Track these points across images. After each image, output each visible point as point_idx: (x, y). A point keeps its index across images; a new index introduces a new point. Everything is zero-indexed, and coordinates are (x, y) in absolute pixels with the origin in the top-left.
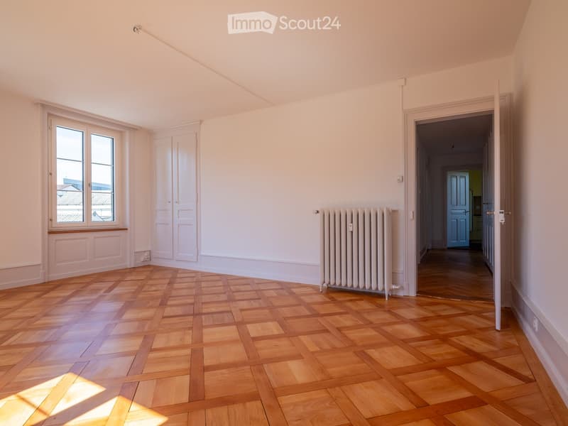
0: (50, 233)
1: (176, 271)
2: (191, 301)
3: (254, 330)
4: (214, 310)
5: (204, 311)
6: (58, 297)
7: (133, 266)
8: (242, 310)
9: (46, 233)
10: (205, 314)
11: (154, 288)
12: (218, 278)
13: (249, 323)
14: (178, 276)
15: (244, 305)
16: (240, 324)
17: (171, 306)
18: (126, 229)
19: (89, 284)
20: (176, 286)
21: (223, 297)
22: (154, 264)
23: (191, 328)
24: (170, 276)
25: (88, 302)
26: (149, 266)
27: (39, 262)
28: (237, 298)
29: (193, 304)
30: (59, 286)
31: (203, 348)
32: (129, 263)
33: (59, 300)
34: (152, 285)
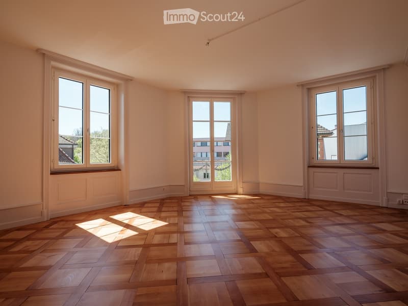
18: (378, 168)
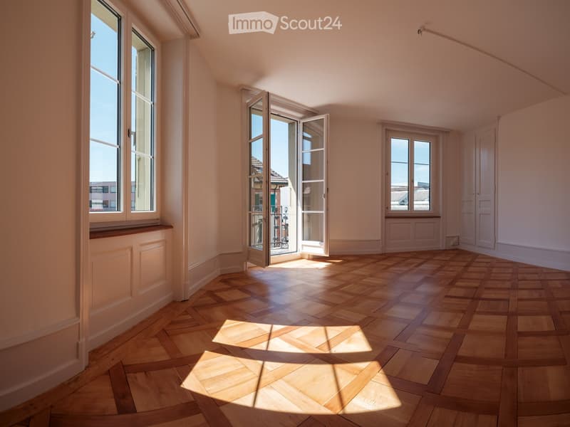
0: (386, 217)
1: (476, 255)
2: (476, 285)
3: (523, 323)
4: (493, 296)
5: (484, 296)
6: (383, 265)
7: (444, 248)
8: (520, 300)
9: (384, 218)
10: (483, 299)
11: (451, 269)
12: (509, 265)
13: (521, 315)
14: (477, 260)
15: (524, 294)
16: (511, 315)
17: (457, 287)
19: (407, 258)
20: (471, 269)
21: (508, 285)
22: (460, 248)
23: (463, 312)
24: (469, 260)
25: (400, 272)
26: (457, 249)
27: (380, 238)
28: (520, 287)
29: (476, 288)
30: (389, 257)
31: (464, 335)
32: (442, 246)
33: (384, 267)
34: (451, 266)
